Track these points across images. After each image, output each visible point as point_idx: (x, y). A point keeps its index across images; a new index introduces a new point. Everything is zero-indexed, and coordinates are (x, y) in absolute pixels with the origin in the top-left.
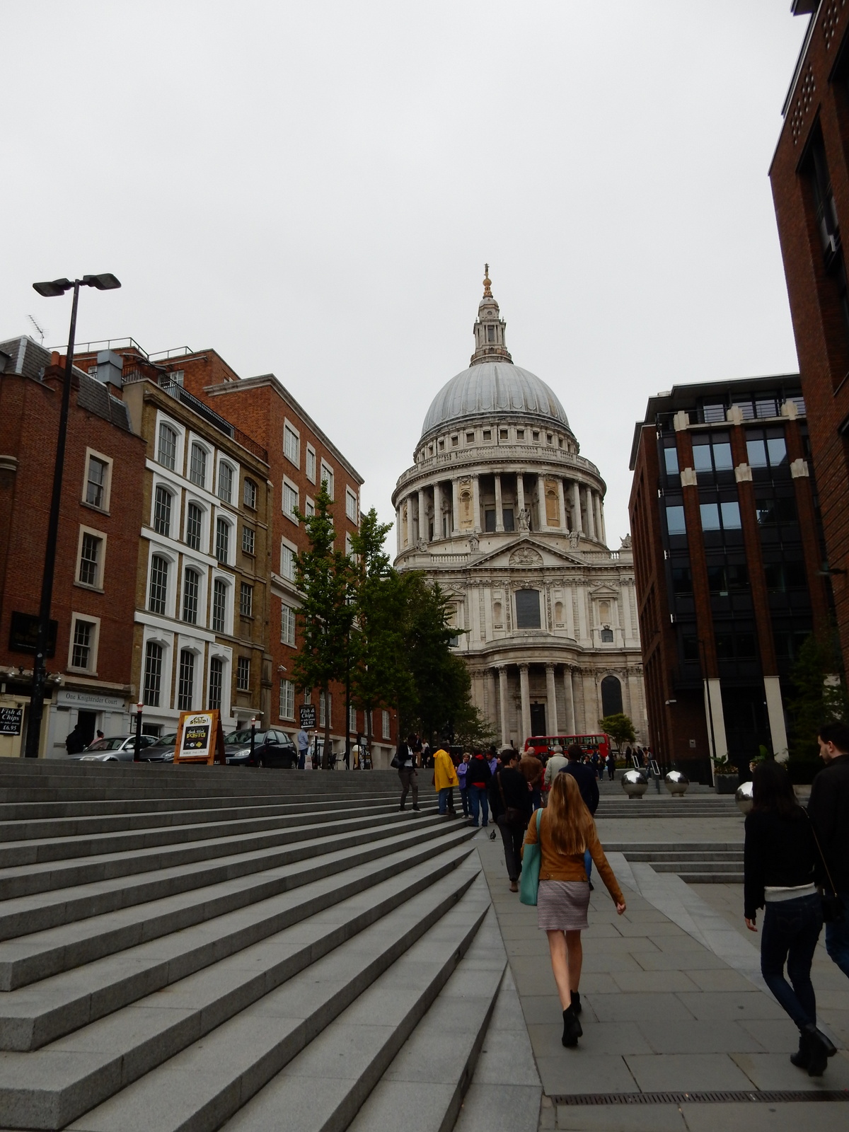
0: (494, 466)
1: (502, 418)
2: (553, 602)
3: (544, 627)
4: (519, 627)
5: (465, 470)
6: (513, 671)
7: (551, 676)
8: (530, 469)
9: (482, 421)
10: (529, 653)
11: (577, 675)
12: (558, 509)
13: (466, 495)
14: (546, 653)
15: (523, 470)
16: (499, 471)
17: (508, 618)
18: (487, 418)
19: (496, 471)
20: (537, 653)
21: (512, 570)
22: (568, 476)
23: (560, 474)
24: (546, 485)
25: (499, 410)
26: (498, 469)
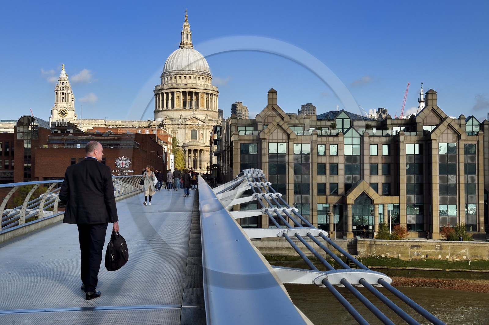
0: (186, 89)
1: (189, 73)
2: (200, 133)
3: (197, 140)
4: (192, 139)
5: (178, 89)
6: (190, 151)
7: (199, 152)
8: (197, 91)
9: (183, 73)
10: (194, 147)
11: (205, 152)
12: (204, 102)
13: (178, 97)
14: (198, 147)
15: (195, 91)
16: (188, 91)
17: (189, 137)
18: (185, 72)
19: (187, 91)
20: (196, 147)
21: (191, 125)
22: (207, 92)
23: (205, 92)
24: (201, 95)
25: (188, 69)
26: (187, 90)
